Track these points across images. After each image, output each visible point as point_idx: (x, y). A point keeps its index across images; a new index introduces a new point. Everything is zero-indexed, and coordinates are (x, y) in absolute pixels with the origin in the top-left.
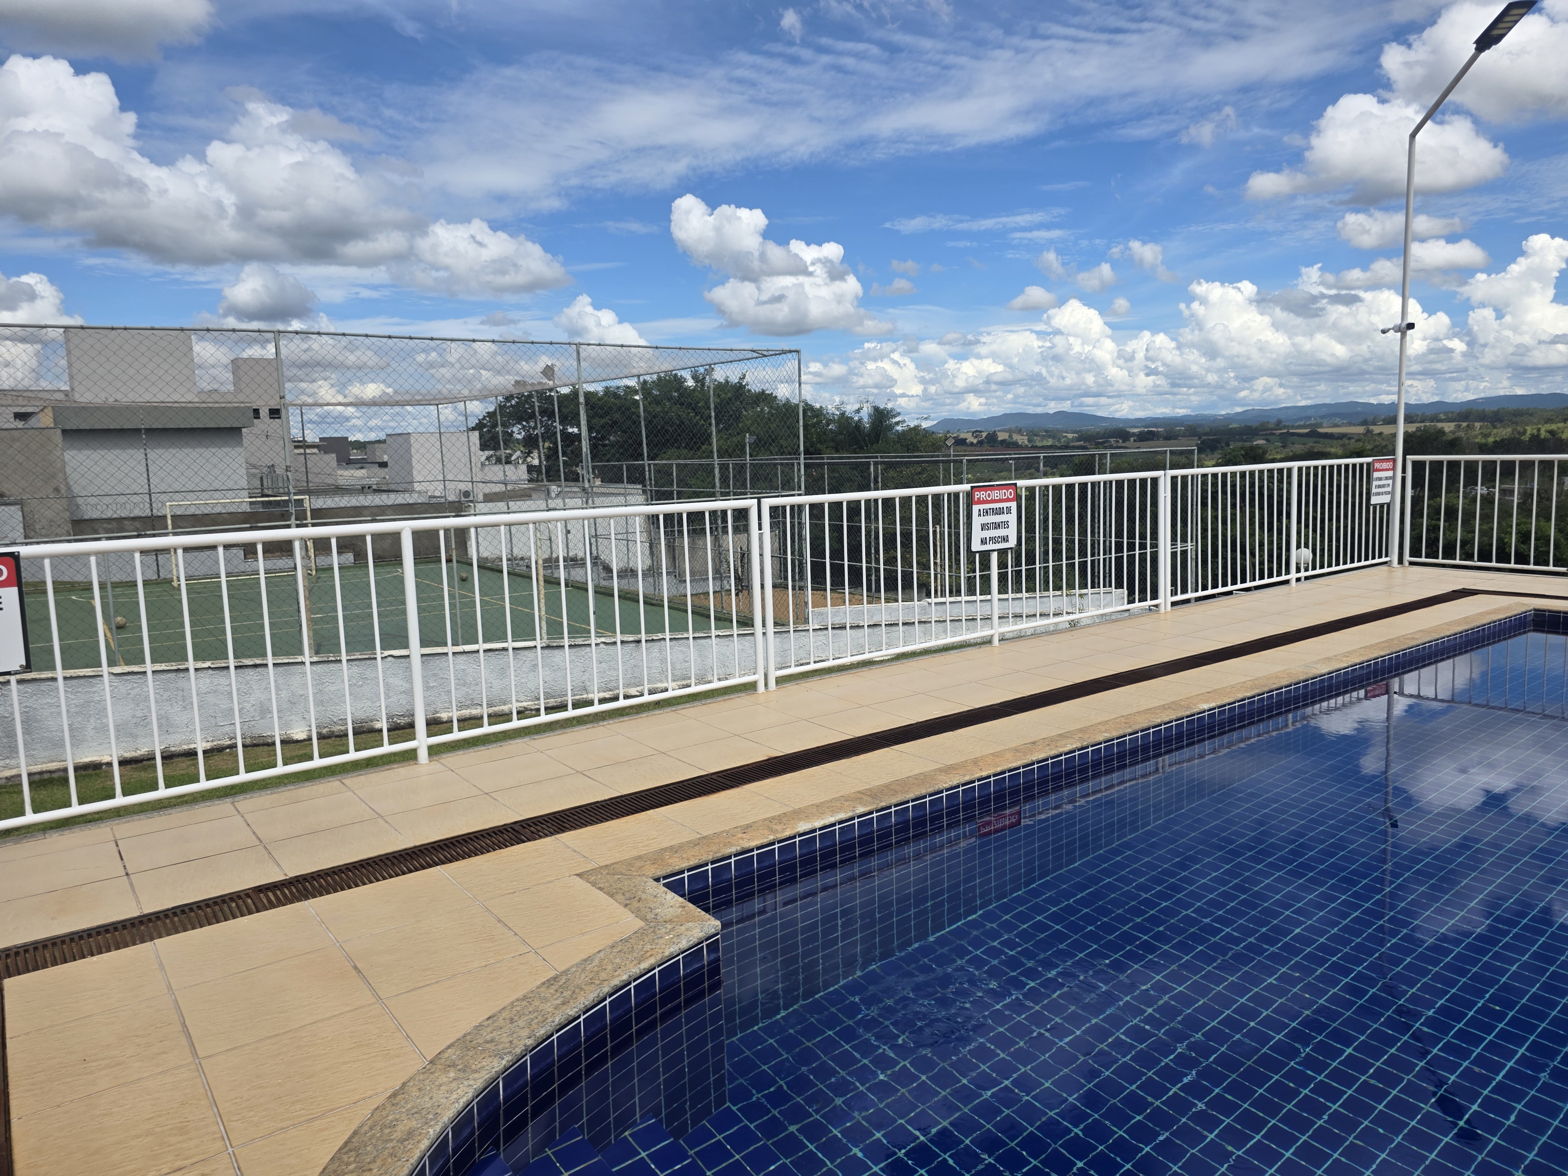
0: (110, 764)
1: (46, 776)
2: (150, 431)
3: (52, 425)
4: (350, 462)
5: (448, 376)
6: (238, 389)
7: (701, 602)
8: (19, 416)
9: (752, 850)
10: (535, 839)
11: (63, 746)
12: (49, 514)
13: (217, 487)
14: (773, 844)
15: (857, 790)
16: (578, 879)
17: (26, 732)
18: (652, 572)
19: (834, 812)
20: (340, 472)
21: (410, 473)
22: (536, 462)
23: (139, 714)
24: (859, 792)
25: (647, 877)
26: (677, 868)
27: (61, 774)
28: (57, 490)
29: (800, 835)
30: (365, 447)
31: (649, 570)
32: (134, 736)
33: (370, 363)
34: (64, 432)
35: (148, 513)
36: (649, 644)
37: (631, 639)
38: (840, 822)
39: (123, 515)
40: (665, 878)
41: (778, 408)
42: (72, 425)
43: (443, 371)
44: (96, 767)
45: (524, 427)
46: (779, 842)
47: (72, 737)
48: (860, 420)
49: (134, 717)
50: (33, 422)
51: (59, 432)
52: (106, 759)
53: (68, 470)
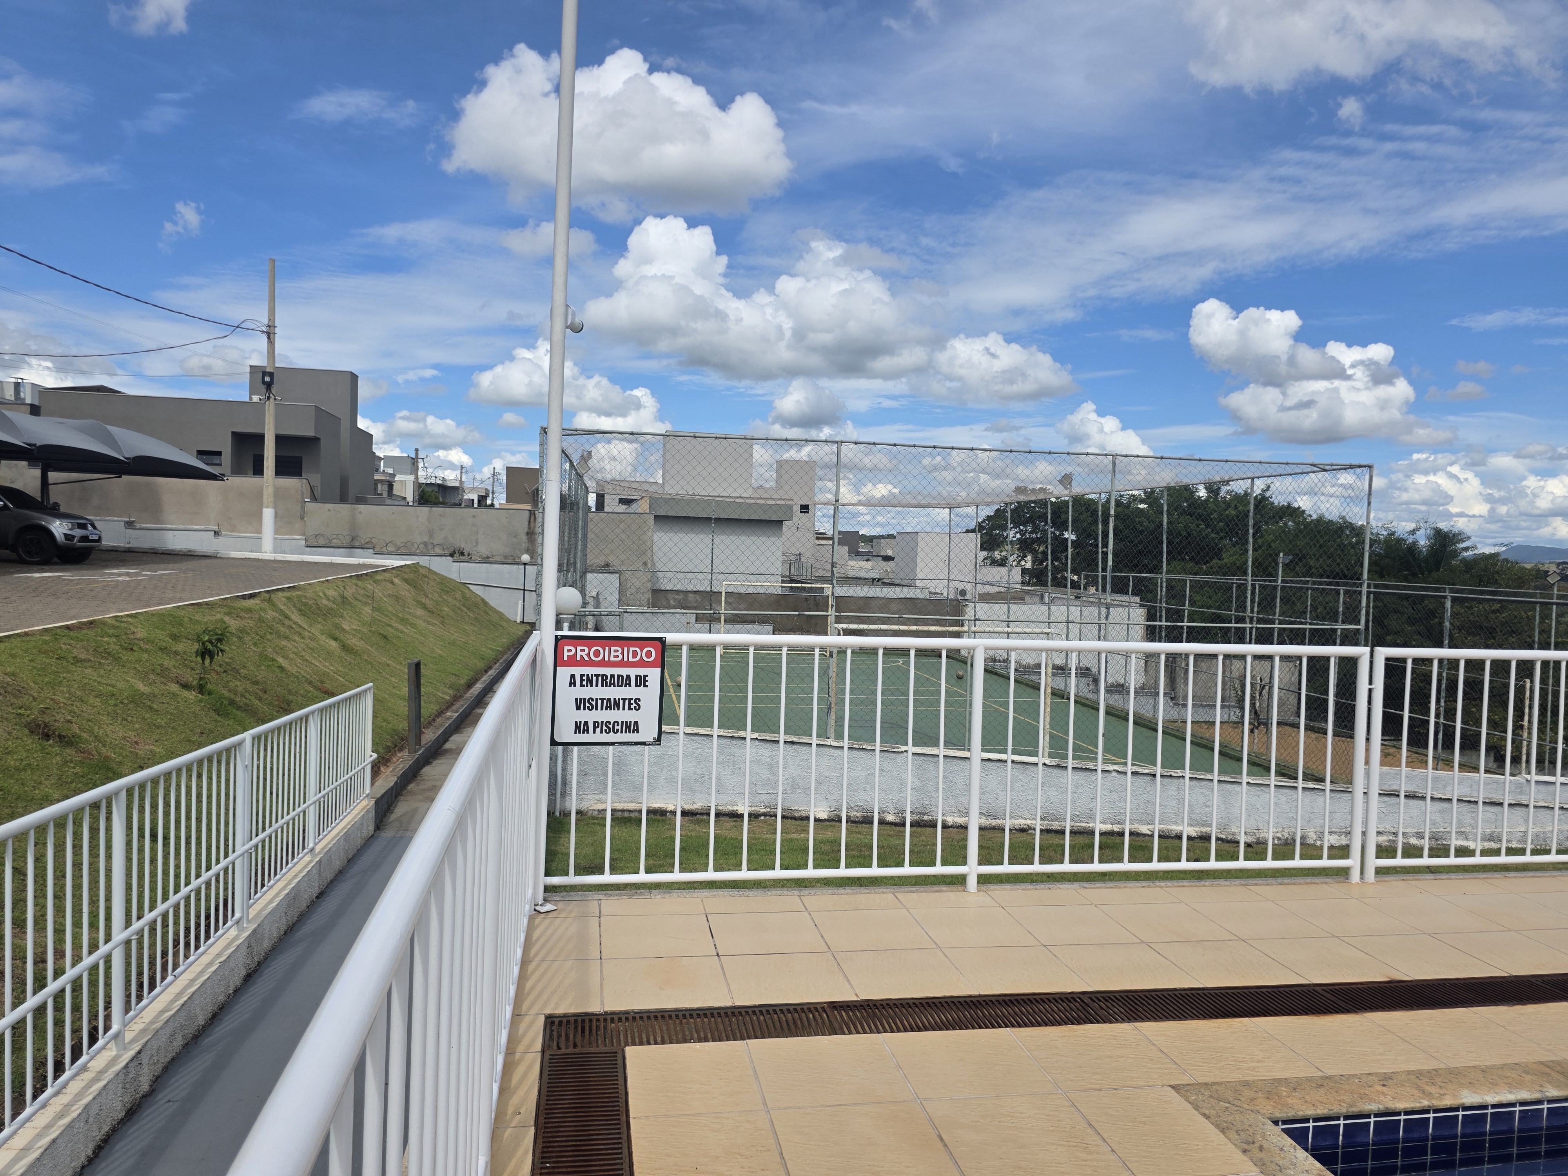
0: (674, 813)
1: (626, 815)
2: (718, 520)
3: (647, 511)
4: (858, 554)
5: (949, 478)
6: (779, 486)
7: (1203, 732)
8: (622, 501)
9: (1399, 1114)
10: (1111, 1022)
11: (642, 790)
12: (638, 584)
13: (762, 572)
14: (1427, 1111)
15: (1537, 1059)
16: (1173, 1093)
17: (617, 773)
18: (1147, 690)
19: (1512, 1086)
20: (851, 563)
21: (914, 570)
22: (1029, 565)
23: (699, 771)
24: (1542, 1063)
25: (1263, 1115)
26: (1301, 1114)
27: (637, 814)
28: (645, 564)
29: (1465, 1108)
30: (872, 542)
31: (1143, 688)
32: (693, 791)
33: (881, 466)
34: (656, 517)
35: (709, 589)
36: (1166, 780)
37: (1147, 771)
38: (1522, 1104)
39: (689, 589)
40: (1285, 1122)
41: (1307, 525)
42: (662, 512)
43: (945, 474)
44: (662, 813)
45: (1021, 531)
46: (1435, 1111)
47: (649, 783)
48: (1415, 543)
49: (695, 773)
50: (634, 507)
51: (652, 517)
52: (671, 808)
53: (655, 549)
